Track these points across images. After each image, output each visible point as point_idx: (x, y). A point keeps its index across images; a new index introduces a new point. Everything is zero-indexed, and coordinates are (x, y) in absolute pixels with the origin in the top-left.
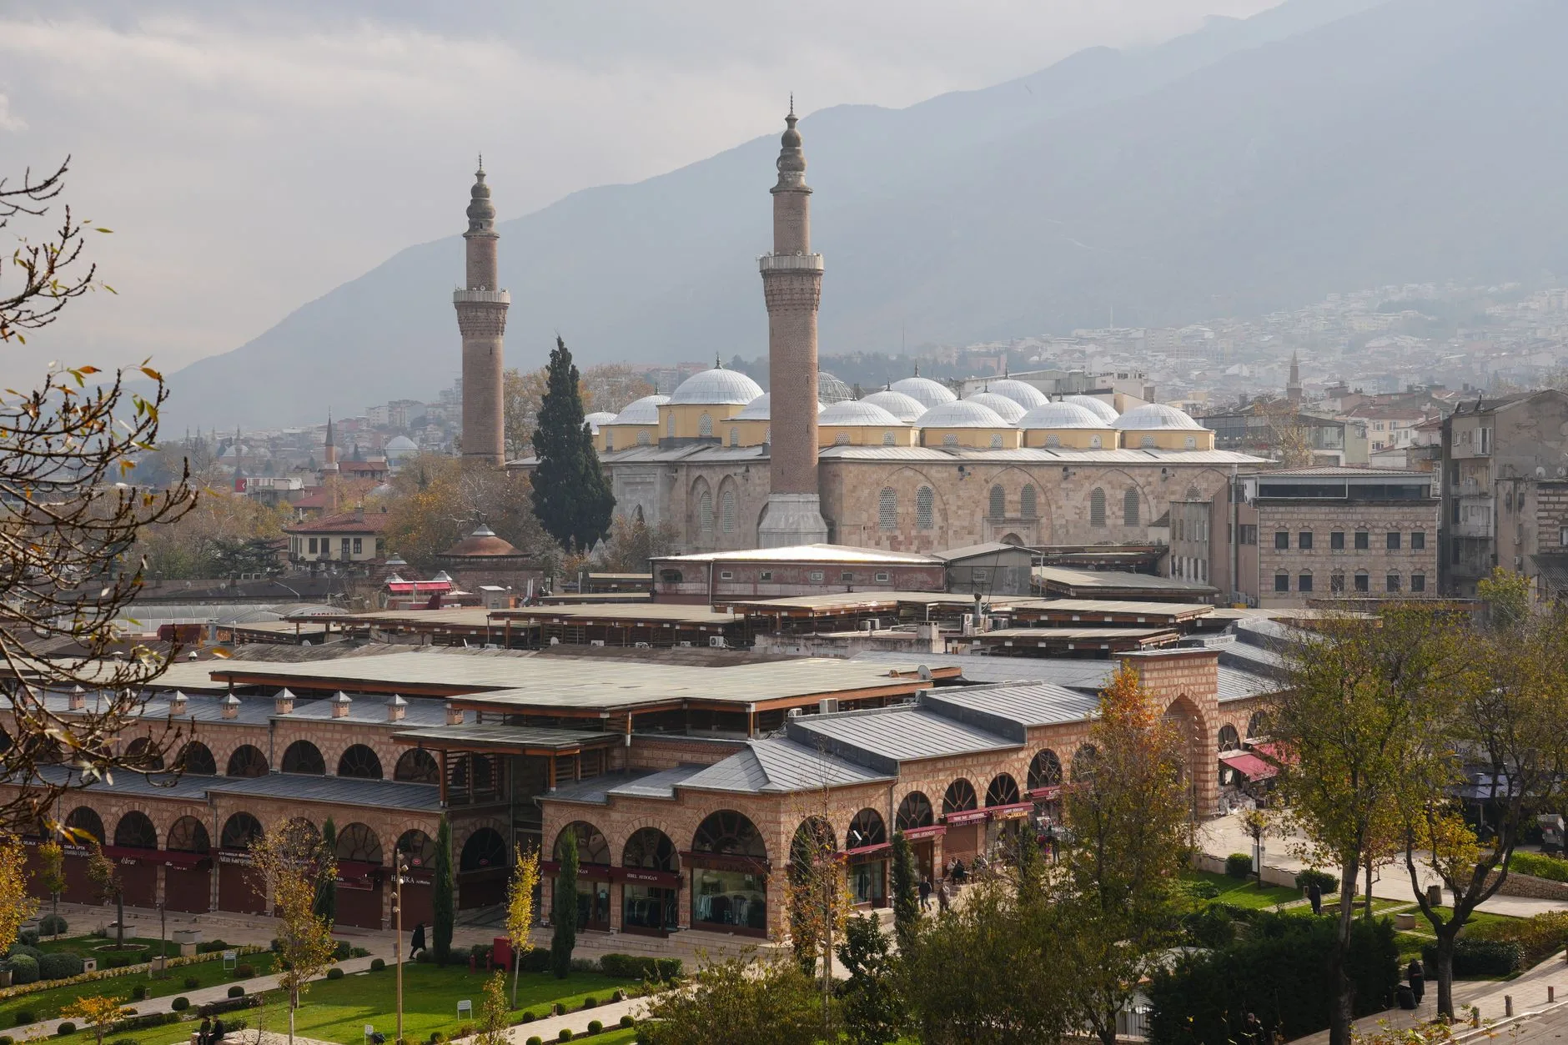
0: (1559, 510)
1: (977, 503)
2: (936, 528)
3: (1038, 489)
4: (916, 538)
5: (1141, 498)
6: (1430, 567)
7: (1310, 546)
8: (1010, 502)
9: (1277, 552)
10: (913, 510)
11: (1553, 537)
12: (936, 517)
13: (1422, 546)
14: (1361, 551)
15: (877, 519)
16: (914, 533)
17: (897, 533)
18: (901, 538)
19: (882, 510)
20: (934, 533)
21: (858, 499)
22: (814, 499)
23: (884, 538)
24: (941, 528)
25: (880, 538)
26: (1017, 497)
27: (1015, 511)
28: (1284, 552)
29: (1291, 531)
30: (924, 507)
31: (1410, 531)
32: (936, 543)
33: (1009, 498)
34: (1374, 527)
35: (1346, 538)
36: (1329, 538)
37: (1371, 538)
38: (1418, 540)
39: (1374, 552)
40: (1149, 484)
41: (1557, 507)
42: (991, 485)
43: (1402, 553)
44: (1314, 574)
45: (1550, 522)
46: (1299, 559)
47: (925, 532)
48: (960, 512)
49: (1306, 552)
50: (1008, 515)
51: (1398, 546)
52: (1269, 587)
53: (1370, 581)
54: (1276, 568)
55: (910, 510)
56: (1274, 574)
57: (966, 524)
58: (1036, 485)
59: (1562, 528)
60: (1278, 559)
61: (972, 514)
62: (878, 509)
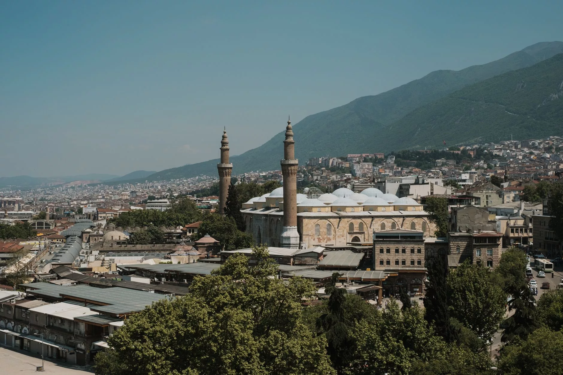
0: (456, 243)
1: (345, 228)
2: (332, 235)
3: (364, 223)
4: (326, 238)
5: (397, 225)
6: (422, 258)
7: (389, 252)
8: (355, 227)
9: (380, 254)
10: (325, 230)
11: (455, 251)
12: (333, 233)
13: (420, 253)
14: (403, 254)
15: (314, 233)
16: (325, 237)
17: (320, 237)
18: (321, 238)
19: (316, 230)
20: (331, 237)
21: (308, 228)
22: (295, 228)
23: (316, 238)
24: (334, 235)
25: (315, 238)
26: (358, 226)
27: (357, 230)
28: (382, 254)
29: (384, 248)
30: (329, 230)
31: (417, 249)
32: (332, 239)
33: (355, 226)
34: (407, 248)
35: (399, 250)
36: (394, 250)
37: (406, 250)
38: (419, 251)
39: (407, 254)
40: (399, 221)
41: (456, 242)
42: (349, 223)
43: (414, 254)
44: (390, 260)
45: (454, 246)
46: (386, 256)
47: (329, 236)
48: (339, 231)
49: (388, 254)
50: (355, 231)
51: (414, 253)
52: (378, 264)
53: (406, 262)
54: (380, 259)
55: (324, 230)
56: (379, 260)
57: (341, 234)
58: (363, 222)
59: (457, 248)
60: (380, 256)
61: (343, 231)
62: (314, 230)
